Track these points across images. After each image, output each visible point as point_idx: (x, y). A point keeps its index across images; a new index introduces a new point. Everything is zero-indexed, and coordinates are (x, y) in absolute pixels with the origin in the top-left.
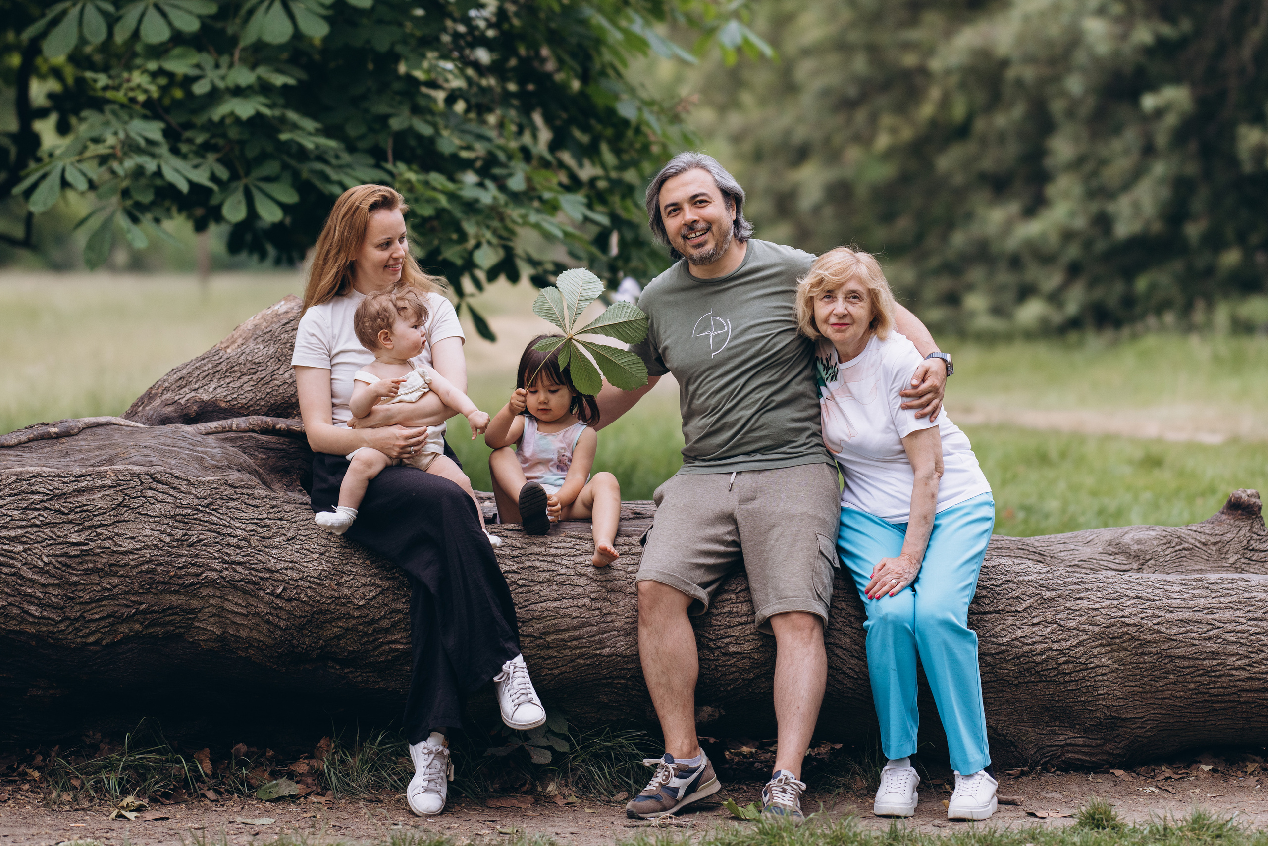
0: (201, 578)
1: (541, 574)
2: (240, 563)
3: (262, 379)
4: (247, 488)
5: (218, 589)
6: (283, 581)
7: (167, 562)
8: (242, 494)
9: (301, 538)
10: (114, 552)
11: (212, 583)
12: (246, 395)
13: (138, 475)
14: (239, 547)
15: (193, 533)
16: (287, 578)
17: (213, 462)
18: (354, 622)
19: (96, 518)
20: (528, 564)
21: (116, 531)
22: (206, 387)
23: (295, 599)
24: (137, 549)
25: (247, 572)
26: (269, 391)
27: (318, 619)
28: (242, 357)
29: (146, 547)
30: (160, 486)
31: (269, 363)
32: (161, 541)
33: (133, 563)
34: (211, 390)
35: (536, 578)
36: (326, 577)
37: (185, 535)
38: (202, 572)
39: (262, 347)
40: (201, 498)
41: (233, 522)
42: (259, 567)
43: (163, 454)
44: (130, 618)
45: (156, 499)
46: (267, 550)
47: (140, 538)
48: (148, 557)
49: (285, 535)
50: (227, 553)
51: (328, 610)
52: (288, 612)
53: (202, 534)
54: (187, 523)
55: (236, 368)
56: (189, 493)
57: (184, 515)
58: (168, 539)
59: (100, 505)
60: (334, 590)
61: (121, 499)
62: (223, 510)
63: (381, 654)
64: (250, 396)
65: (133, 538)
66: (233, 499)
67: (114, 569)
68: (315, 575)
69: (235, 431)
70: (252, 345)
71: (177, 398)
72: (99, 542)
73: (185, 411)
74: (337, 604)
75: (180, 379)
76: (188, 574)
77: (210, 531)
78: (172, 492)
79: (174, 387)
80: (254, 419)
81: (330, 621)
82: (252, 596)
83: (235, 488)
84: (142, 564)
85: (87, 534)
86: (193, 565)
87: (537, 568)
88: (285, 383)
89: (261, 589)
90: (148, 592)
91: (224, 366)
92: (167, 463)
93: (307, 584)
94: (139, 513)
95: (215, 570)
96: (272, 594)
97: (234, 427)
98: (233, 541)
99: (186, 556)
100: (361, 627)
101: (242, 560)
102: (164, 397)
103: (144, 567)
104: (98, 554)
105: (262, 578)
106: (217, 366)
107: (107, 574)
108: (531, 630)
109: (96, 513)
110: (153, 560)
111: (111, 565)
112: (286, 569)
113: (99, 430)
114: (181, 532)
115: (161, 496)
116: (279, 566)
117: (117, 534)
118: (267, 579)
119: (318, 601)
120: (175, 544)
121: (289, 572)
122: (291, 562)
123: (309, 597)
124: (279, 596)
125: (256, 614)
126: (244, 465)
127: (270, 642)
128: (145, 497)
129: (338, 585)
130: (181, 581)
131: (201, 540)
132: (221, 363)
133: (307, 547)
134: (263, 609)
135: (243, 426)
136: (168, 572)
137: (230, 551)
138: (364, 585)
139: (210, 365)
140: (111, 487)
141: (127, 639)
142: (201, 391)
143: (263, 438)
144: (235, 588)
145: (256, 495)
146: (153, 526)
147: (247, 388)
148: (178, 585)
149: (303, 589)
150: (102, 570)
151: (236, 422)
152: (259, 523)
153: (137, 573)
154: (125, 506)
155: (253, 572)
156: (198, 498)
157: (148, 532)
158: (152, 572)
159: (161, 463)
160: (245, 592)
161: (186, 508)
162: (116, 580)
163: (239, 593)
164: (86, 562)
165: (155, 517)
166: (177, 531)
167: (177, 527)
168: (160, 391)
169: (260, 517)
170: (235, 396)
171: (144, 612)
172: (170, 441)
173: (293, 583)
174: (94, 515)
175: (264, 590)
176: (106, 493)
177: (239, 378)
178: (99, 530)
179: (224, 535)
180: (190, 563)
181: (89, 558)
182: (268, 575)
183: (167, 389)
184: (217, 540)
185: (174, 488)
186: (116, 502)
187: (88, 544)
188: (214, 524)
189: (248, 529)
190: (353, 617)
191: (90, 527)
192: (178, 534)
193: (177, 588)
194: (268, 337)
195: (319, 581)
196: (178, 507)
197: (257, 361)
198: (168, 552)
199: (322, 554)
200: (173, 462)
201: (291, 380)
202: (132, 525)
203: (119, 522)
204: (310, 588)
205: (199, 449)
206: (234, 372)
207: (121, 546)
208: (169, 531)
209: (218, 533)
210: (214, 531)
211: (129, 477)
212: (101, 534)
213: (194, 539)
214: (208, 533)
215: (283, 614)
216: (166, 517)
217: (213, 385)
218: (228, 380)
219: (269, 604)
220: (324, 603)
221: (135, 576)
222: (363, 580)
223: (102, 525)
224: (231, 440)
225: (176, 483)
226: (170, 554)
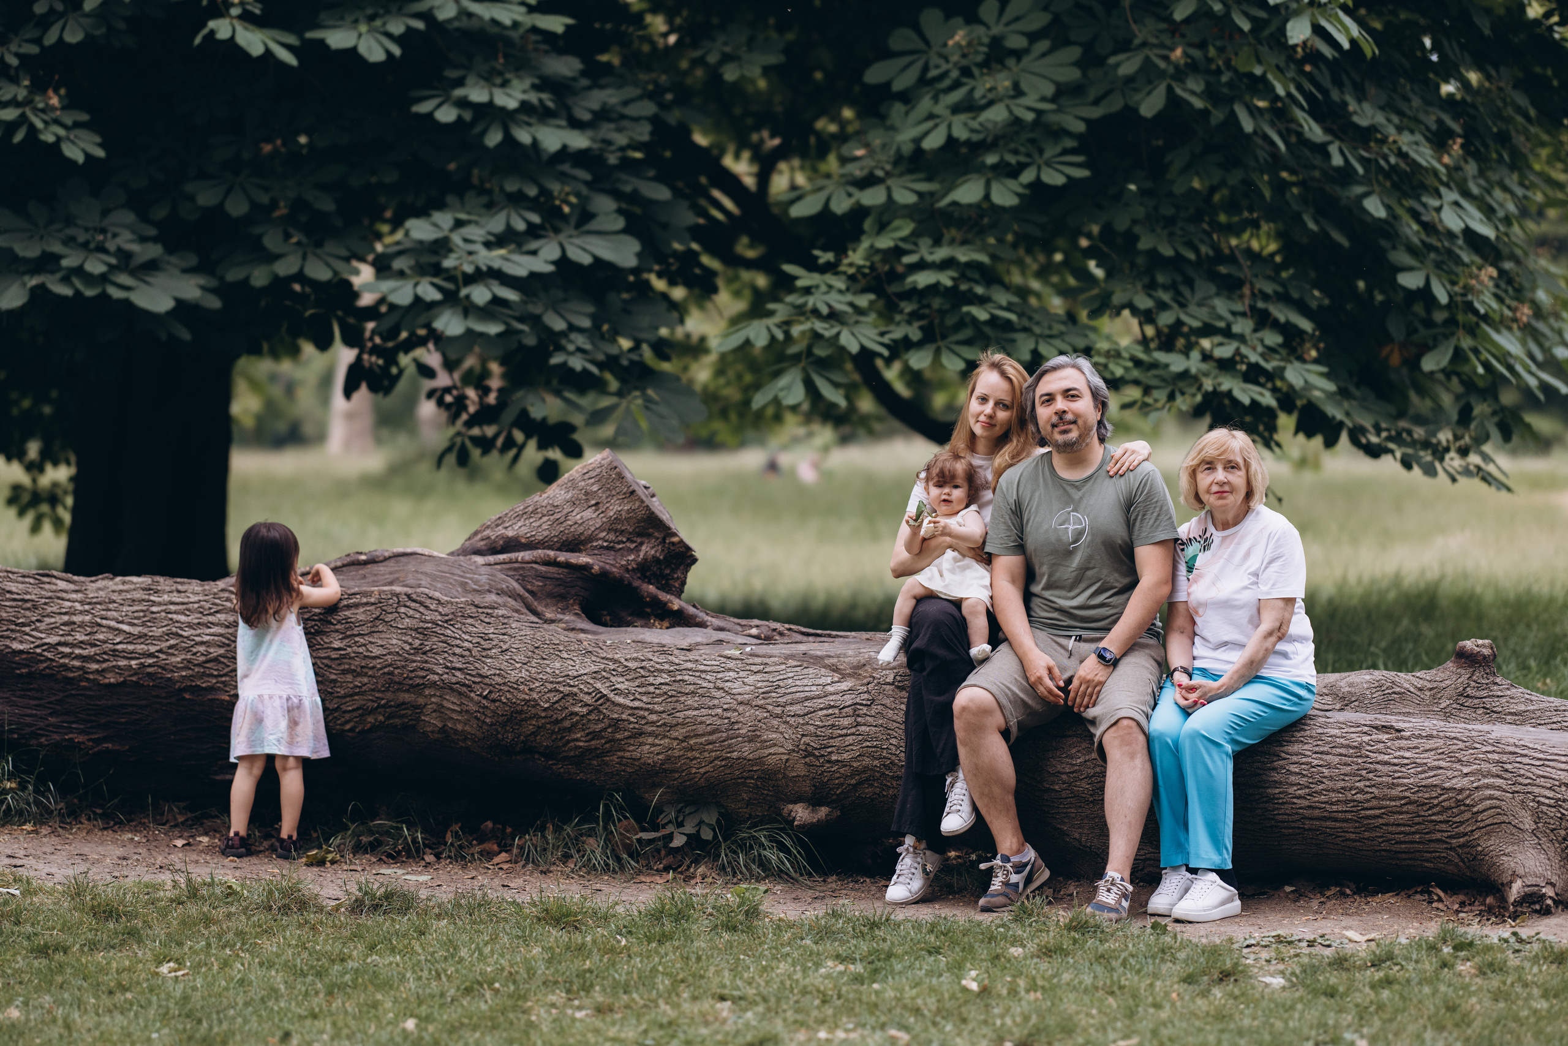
0: (426, 679)
1: (688, 686)
2: (460, 669)
3: (558, 520)
4: (492, 608)
5: (439, 689)
6: (490, 685)
7: (403, 666)
8: (483, 613)
10: (365, 656)
11: (434, 684)
12: (543, 533)
13: (397, 595)
14: (462, 656)
15: (429, 643)
16: (493, 682)
17: (476, 586)
18: (544, 721)
19: (356, 629)
20: (679, 677)
21: (370, 639)
22: (513, 526)
23: (498, 700)
24: (383, 655)
25: (463, 676)
26: (562, 530)
27: (516, 718)
29: (390, 653)
30: (413, 605)
32: (402, 648)
33: (378, 666)
34: (517, 528)
35: (683, 690)
36: (522, 683)
37: (422, 644)
38: (428, 675)
40: (445, 615)
41: (463, 635)
42: (474, 672)
44: (373, 711)
45: (407, 615)
46: (484, 659)
47: (388, 646)
48: (391, 661)
50: (451, 661)
51: (523, 711)
52: (493, 711)
54: (426, 635)
56: (436, 611)
57: (426, 629)
58: (407, 647)
59: (361, 618)
60: (527, 694)
61: (378, 614)
62: (459, 626)
63: (570, 750)
64: (546, 533)
65: (382, 646)
67: (364, 670)
69: (519, 563)
71: (491, 534)
72: (355, 648)
73: (494, 544)
74: (529, 706)
76: (417, 676)
77: (442, 642)
78: (422, 609)
79: (492, 525)
80: (540, 553)
81: (526, 720)
82: (465, 696)
84: (386, 667)
85: (347, 641)
86: (422, 669)
87: (686, 681)
88: (577, 523)
89: (472, 690)
90: (387, 690)
92: (432, 586)
93: (507, 688)
94: (391, 626)
95: (438, 674)
96: (480, 695)
97: (519, 559)
98: (458, 651)
99: (419, 661)
100: (549, 726)
101: (461, 666)
102: (484, 533)
103: (386, 670)
104: (353, 658)
105: (474, 682)
107: (359, 675)
109: (357, 624)
110: (394, 664)
111: (363, 667)
112: (495, 675)
113: (403, 559)
114: (419, 642)
115: (411, 612)
116: (489, 673)
117: (370, 642)
118: (478, 683)
119: (515, 703)
120: (412, 651)
121: (497, 678)
122: (500, 669)
123: (508, 699)
124: (485, 697)
125: (467, 711)
126: (508, 590)
127: (479, 735)
128: (399, 613)
129: (531, 689)
130: (411, 682)
131: (433, 649)
134: (472, 707)
135: (528, 558)
136: (403, 674)
137: (455, 659)
138: (551, 691)
140: (373, 604)
141: (374, 728)
142: (509, 528)
143: (543, 568)
144: (452, 689)
146: (399, 637)
147: (545, 527)
148: (409, 685)
149: (504, 692)
150: (355, 671)
151: (524, 555)
152: (485, 637)
153: (381, 674)
154: (381, 620)
155: (468, 677)
156: (442, 615)
157: (394, 642)
158: (391, 673)
159: (427, 586)
160: (460, 694)
161: (430, 623)
162: (365, 680)
163: (455, 694)
164: (343, 663)
165: (403, 629)
166: (416, 641)
167: (417, 638)
168: (483, 529)
169: (488, 632)
171: (384, 706)
173: (497, 687)
174: (356, 627)
175: (475, 692)
176: (368, 608)
177: (540, 518)
178: (357, 639)
179: (453, 646)
180: (420, 668)
181: (345, 660)
182: (477, 680)
183: (488, 527)
184: (446, 650)
185: (425, 607)
186: (374, 616)
187: (345, 649)
188: (447, 636)
189: (474, 641)
190: (542, 717)
191: (350, 636)
192: (417, 643)
193: (408, 687)
195: (516, 686)
196: (423, 622)
200: (440, 585)
201: (582, 522)
202: (383, 635)
203: (373, 632)
204: (509, 691)
205: (472, 576)
207: (371, 652)
208: (410, 641)
209: (448, 644)
210: (446, 642)
211: (390, 597)
212: (357, 642)
213: (428, 648)
214: (440, 644)
215: (488, 712)
216: (411, 629)
217: (519, 524)
218: (531, 520)
219: (477, 703)
220: (519, 704)
221: (379, 677)
222: (550, 686)
223: (359, 635)
224: (515, 569)
225: (428, 602)
226: (406, 660)
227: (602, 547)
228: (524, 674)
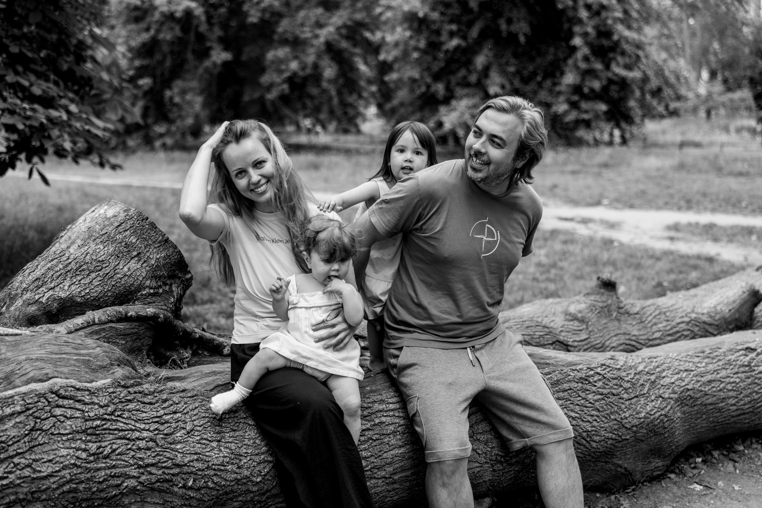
0: (122, 488)
1: (387, 428)
2: (153, 465)
3: (107, 274)
4: (137, 385)
5: (139, 495)
6: (192, 473)
7: (88, 479)
8: (135, 393)
9: (198, 428)
10: (34, 479)
11: (133, 491)
12: (96, 289)
13: (43, 395)
14: (148, 449)
15: (106, 443)
16: (194, 470)
17: (99, 363)
18: (252, 495)
19: (11, 449)
20: (377, 421)
21: (33, 457)
22: (61, 286)
23: (204, 487)
24: (56, 472)
25: (160, 472)
26: (113, 283)
27: (221, 499)
28: (88, 257)
29: (64, 468)
30: (66, 402)
31: (111, 261)
32: (78, 458)
33: (54, 486)
34: (66, 288)
35: (385, 432)
36: (227, 463)
37: (100, 447)
38: (123, 482)
39: (102, 248)
40: (105, 406)
41: (138, 425)
42: (169, 464)
43: (55, 363)
45: (65, 417)
46: (173, 446)
47: (58, 459)
48: (69, 477)
49: (183, 428)
50: (140, 458)
51: (232, 491)
52: (198, 500)
53: (114, 443)
54: (98, 435)
55: (84, 267)
56: (93, 403)
57: (95, 428)
58: (84, 455)
59: (13, 434)
60: (236, 473)
61: (32, 425)
62: (126, 415)
64: (99, 289)
65: (50, 461)
66: (130, 401)
67: (36, 496)
68: (218, 463)
69: (98, 324)
70: (93, 246)
71: (37, 297)
72: (18, 472)
73: (48, 309)
74: (238, 485)
75: (36, 280)
76: (109, 487)
77: (120, 438)
78: (78, 406)
79: (31, 287)
80: (111, 311)
81: (231, 499)
82: (167, 493)
83: (128, 387)
84: (64, 485)
85: (5, 466)
86: (113, 477)
87: (384, 423)
88: (125, 275)
89: (174, 484)
91: (73, 266)
92: (61, 373)
93: (212, 473)
94: (52, 434)
95: (134, 477)
96: (184, 487)
97: (96, 320)
98: (142, 444)
99: (104, 469)
100: (257, 498)
101: (154, 461)
102: (25, 297)
103: (65, 488)
104: (19, 485)
105: (173, 475)
106: (67, 266)
108: (384, 473)
109: (10, 443)
110: (73, 480)
111: (33, 493)
112: (192, 461)
114: (95, 446)
115: (69, 413)
116: (186, 460)
117: (34, 460)
118: (177, 474)
119: (224, 485)
120: (92, 458)
121: (196, 464)
122: (196, 454)
123: (215, 483)
124: (191, 488)
126: (121, 359)
128: (55, 416)
129: (239, 468)
130: (103, 495)
131: (114, 450)
132: (70, 263)
133: (205, 436)
134: (178, 503)
135: (103, 318)
136: (90, 489)
137: (142, 454)
138: (259, 464)
139: (61, 266)
140: (20, 413)
142: (57, 289)
143: (120, 326)
144: (153, 489)
145: (147, 392)
146: (67, 444)
147: (95, 283)
148: (101, 499)
149: (209, 477)
150: (24, 499)
151: (97, 315)
152: (159, 420)
153: (59, 495)
154: (38, 430)
155: (167, 471)
156: (101, 407)
157: (64, 452)
158: (75, 490)
159: (56, 374)
160: (160, 491)
161: (94, 420)
163: (157, 494)
164: (8, 495)
165: (67, 434)
166: (91, 445)
167: (90, 441)
168: (19, 291)
169: (159, 415)
170: (87, 291)
172: (55, 349)
173: (200, 473)
174: (9, 446)
175: (177, 485)
176: (18, 420)
177: (88, 275)
178: (16, 460)
179: (133, 440)
180: (110, 476)
181: (10, 490)
182: (176, 471)
183: (26, 290)
184: (129, 446)
185: (79, 401)
186: (28, 427)
187: (7, 477)
188: (122, 430)
189: (152, 429)
190: (252, 492)
191: (6, 459)
192: (93, 447)
193: (100, 502)
194: (105, 237)
195: (223, 468)
196: (87, 420)
197: (101, 259)
198: (87, 468)
199: (219, 441)
200: (65, 370)
201: (129, 273)
202: (47, 448)
203: (34, 446)
204: (215, 475)
205: (83, 352)
206: (83, 270)
207: (40, 471)
208: (83, 446)
209: (128, 439)
210: (124, 438)
211: (36, 399)
212: (18, 464)
213: (108, 450)
214: (119, 441)
215: (194, 503)
216: (78, 432)
217: (67, 283)
218: (79, 278)
219: (182, 497)
220: (229, 486)
221: (57, 498)
222: (257, 459)
223: (18, 454)
224: (96, 332)
225: (79, 394)
226: (89, 470)
227: (150, 294)
228: (225, 452)
